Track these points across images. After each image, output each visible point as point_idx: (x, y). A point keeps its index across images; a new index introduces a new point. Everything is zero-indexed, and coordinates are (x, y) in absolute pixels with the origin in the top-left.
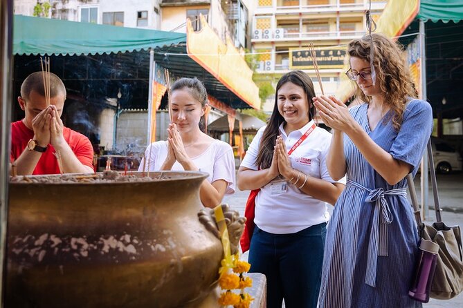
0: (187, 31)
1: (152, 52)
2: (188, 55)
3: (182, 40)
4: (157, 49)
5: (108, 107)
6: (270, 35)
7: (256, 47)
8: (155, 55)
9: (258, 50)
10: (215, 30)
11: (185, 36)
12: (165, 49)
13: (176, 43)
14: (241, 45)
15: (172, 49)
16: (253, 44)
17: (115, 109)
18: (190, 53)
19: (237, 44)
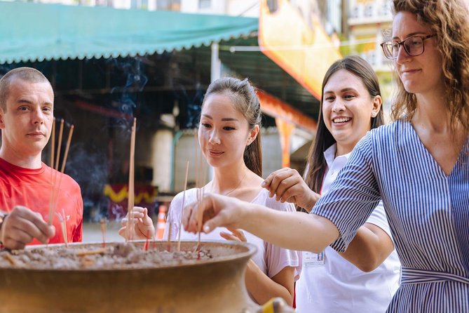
0: (261, 14)
1: (215, 48)
2: (262, 49)
3: (253, 27)
4: (222, 43)
5: (164, 127)
6: (374, 12)
7: (357, 31)
8: (220, 51)
9: (358, 37)
10: (300, 10)
11: (256, 21)
12: (232, 42)
13: (246, 32)
14: (335, 31)
15: (241, 42)
16: (351, 27)
17: (172, 130)
18: (264, 46)
19: (329, 29)
